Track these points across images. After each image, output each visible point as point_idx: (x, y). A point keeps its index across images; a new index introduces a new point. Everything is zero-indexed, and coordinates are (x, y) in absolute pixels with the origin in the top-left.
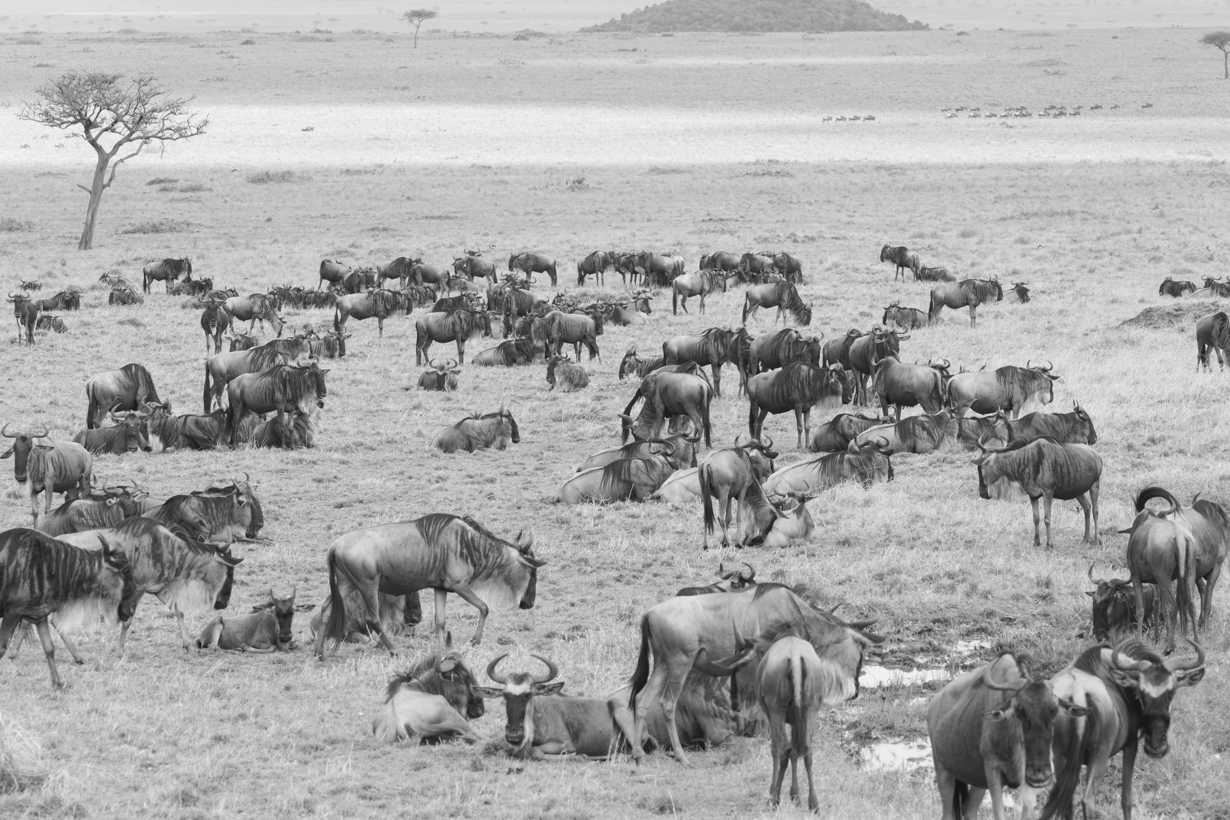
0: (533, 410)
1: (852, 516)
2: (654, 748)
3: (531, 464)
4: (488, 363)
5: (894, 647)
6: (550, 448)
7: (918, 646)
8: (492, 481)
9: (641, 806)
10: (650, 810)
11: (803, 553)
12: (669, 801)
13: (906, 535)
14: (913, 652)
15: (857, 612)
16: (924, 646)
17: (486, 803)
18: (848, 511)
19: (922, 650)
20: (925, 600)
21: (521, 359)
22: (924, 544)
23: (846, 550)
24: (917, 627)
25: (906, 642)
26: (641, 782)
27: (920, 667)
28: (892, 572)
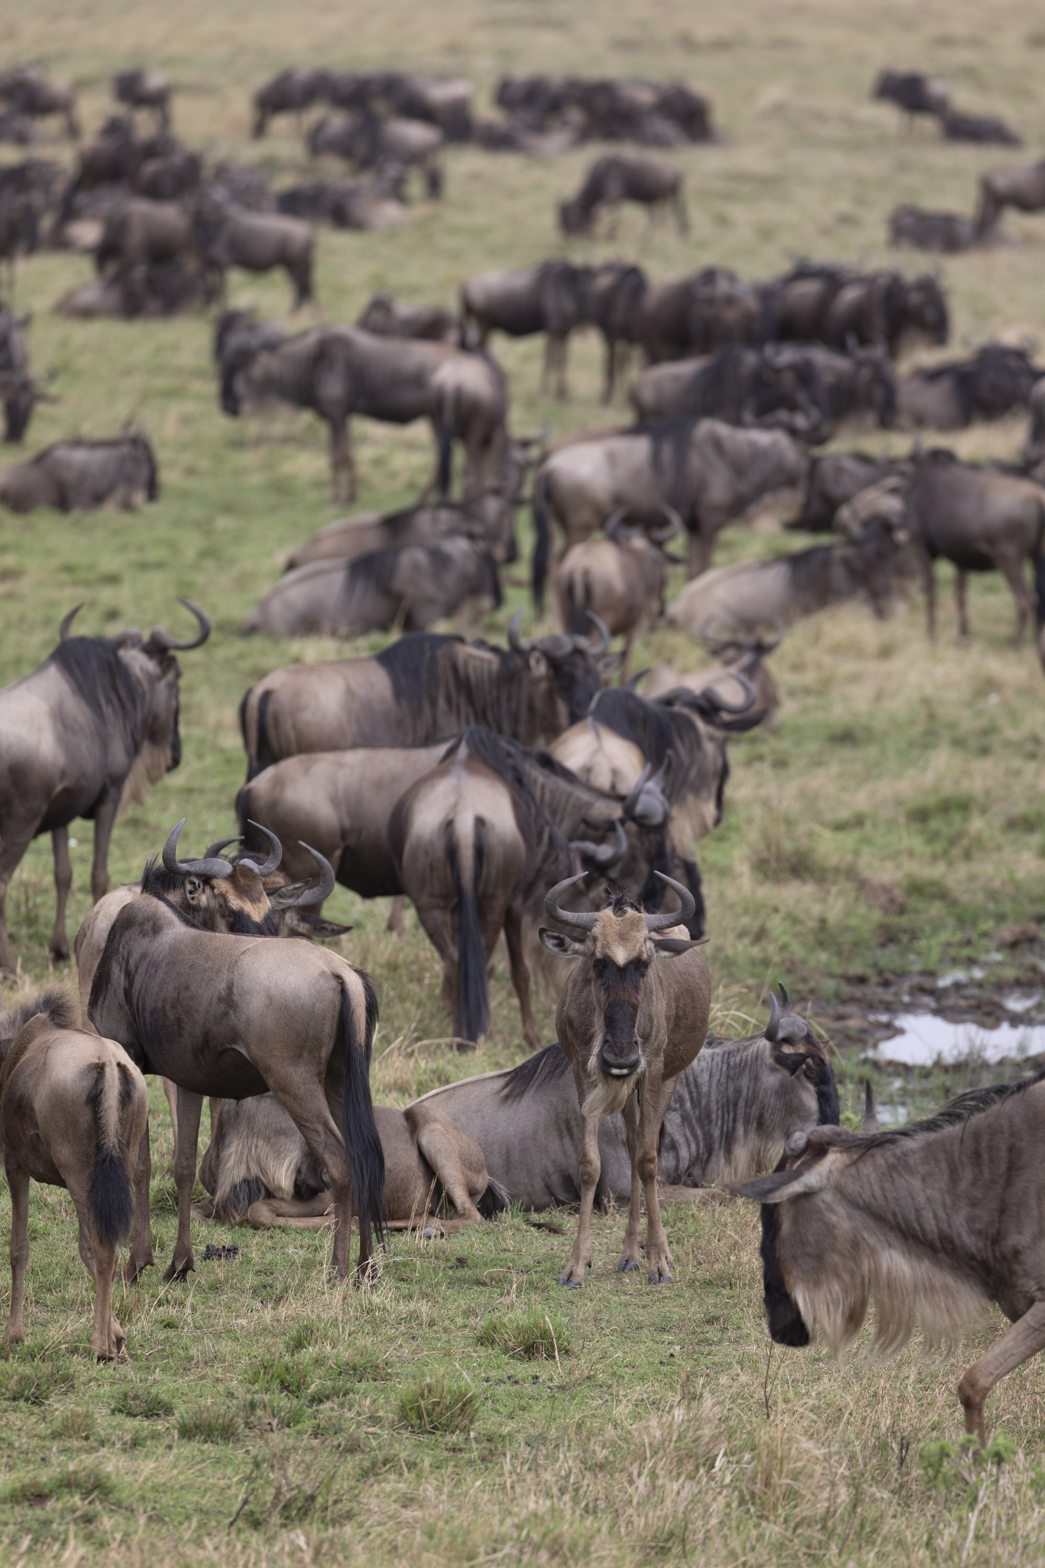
0: (185, 421)
1: (856, 678)
2: (500, 1206)
3: (192, 543)
4: (87, 313)
5: (959, 975)
6: (227, 508)
7: (1010, 973)
8: (113, 579)
9: (485, 1339)
10: (506, 1351)
11: (761, 758)
12: (545, 1334)
13: (968, 722)
14: (1001, 987)
15: (883, 899)
16: (1024, 975)
17: (169, 1325)
18: (847, 667)
19: (1018, 983)
20: (1020, 874)
21: (154, 304)
22: (1008, 744)
23: (846, 752)
24: (1007, 932)
25: (984, 965)
26: (480, 1283)
27: (1016, 1020)
28: (945, 807)
